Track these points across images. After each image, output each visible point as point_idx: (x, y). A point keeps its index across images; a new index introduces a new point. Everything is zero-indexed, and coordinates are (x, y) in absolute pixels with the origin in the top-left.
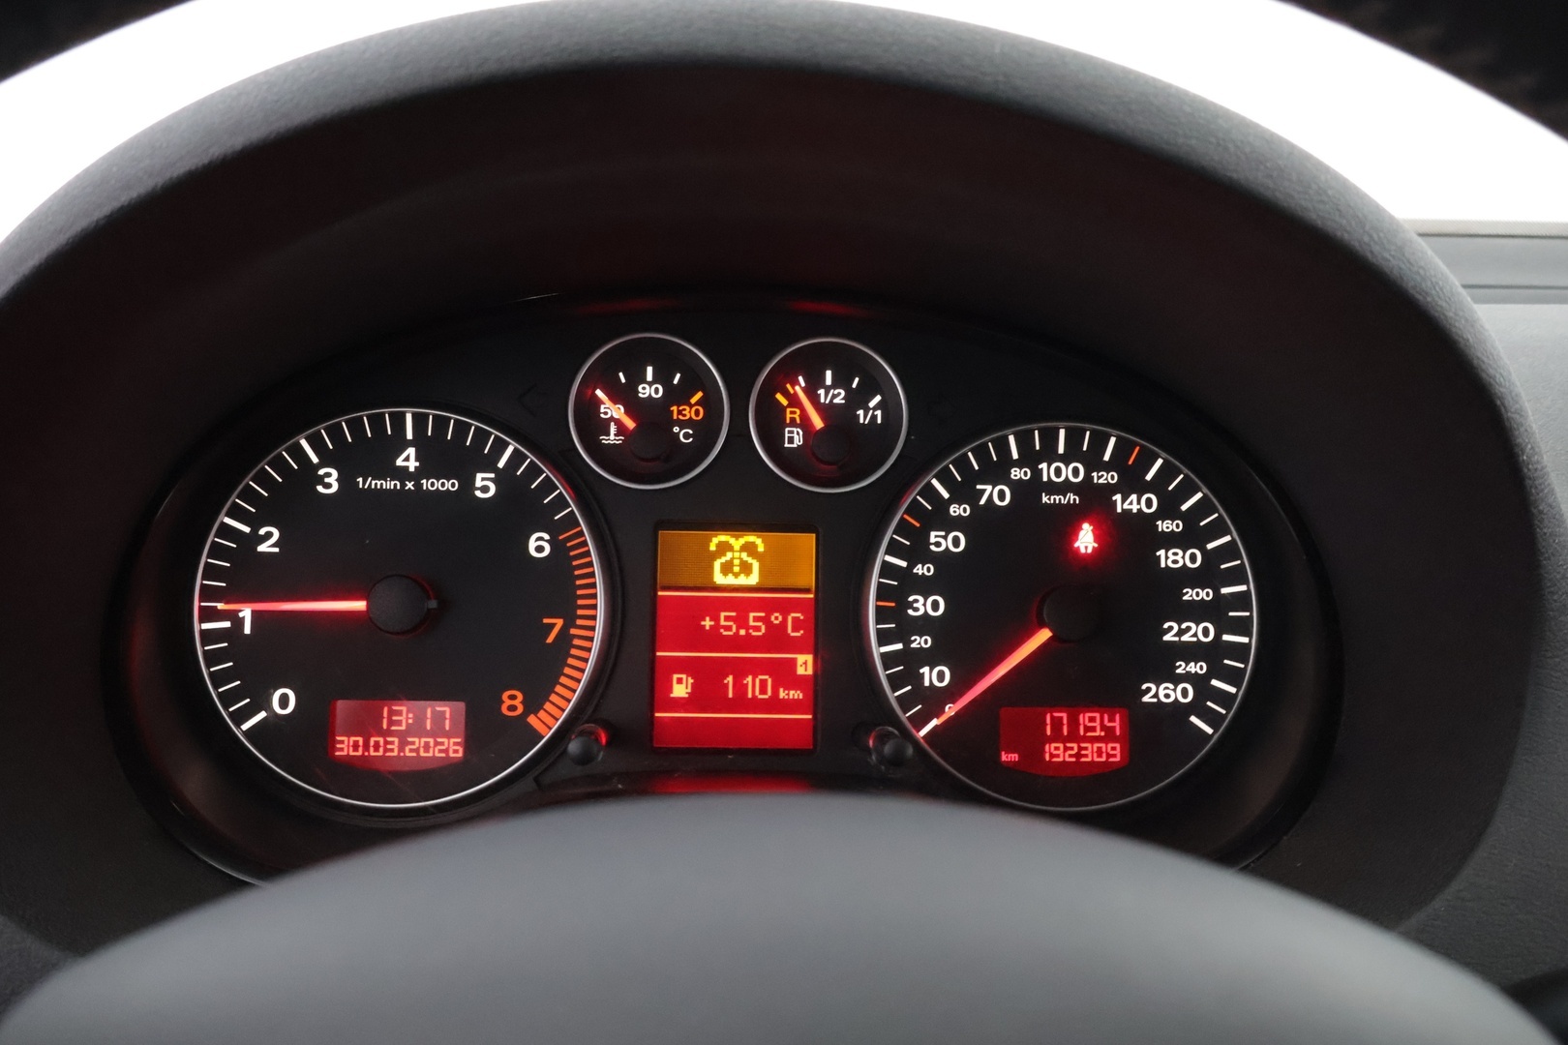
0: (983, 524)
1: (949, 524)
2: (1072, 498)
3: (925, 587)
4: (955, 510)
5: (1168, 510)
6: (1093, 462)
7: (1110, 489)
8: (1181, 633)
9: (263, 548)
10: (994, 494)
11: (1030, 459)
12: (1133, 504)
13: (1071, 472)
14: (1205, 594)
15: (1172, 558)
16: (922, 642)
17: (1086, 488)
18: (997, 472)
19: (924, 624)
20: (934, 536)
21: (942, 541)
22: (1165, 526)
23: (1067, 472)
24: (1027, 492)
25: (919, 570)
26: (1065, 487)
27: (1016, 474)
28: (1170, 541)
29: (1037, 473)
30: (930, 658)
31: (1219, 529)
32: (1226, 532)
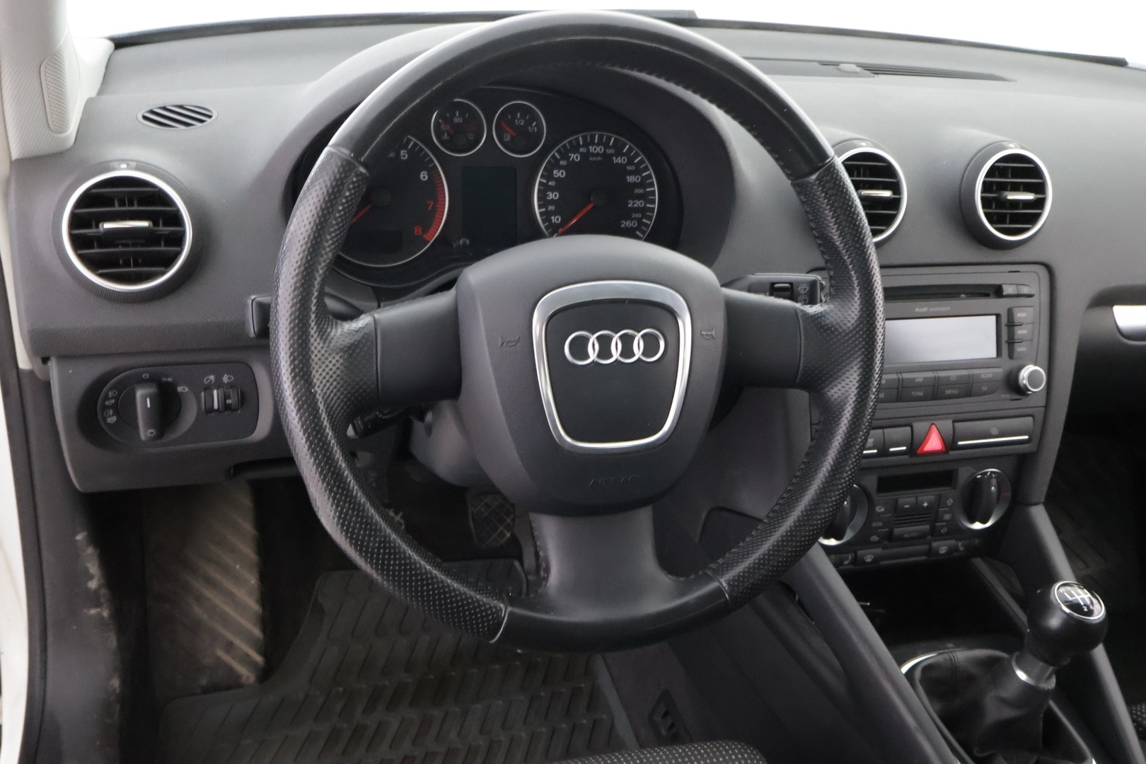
0: (571, 167)
1: (560, 168)
2: (599, 158)
3: (553, 189)
4: (563, 163)
5: (630, 162)
6: (606, 145)
7: (611, 155)
8: (634, 204)
10: (575, 157)
11: (586, 145)
12: (619, 160)
13: (600, 149)
14: (641, 191)
15: (631, 179)
16: (551, 208)
17: (604, 155)
18: (575, 148)
19: (552, 202)
20: (555, 172)
21: (558, 174)
22: (629, 168)
23: (598, 149)
24: (585, 156)
25: (550, 183)
26: (598, 154)
27: (582, 150)
28: (631, 173)
29: (588, 150)
30: (555, 213)
31: (646, 169)
32: (649, 170)
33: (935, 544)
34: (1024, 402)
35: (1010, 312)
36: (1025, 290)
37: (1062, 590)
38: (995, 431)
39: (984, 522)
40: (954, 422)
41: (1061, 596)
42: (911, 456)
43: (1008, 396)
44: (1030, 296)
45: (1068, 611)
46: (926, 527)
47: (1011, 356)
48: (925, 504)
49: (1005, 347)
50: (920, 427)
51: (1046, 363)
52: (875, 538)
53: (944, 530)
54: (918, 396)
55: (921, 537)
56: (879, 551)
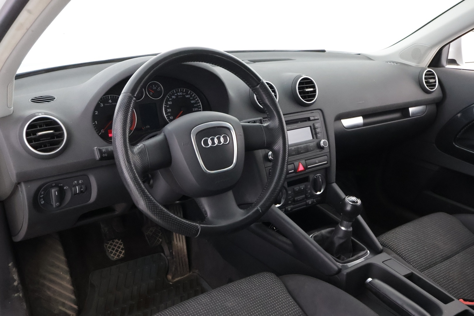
0: (173, 100)
1: (170, 101)
2: (181, 96)
3: (169, 108)
4: (170, 99)
5: (191, 96)
6: (183, 92)
7: (185, 95)
8: (194, 110)
9: (96, 114)
10: (173, 97)
11: (177, 93)
12: (187, 96)
13: (181, 94)
14: (196, 105)
15: (192, 102)
16: (169, 114)
17: (183, 95)
18: (173, 95)
19: (169, 112)
20: (168, 102)
21: (170, 103)
22: (191, 98)
23: (180, 94)
24: (177, 96)
25: (168, 106)
26: (181, 95)
27: (175, 94)
28: (192, 100)
29: (177, 94)
30: (170, 116)
31: (196, 98)
32: (197, 98)
33: (307, 201)
34: (324, 151)
35: (314, 125)
36: (316, 118)
37: (348, 198)
38: (317, 161)
39: (320, 191)
40: (305, 161)
41: (348, 200)
42: (295, 173)
43: (318, 150)
44: (318, 119)
45: (351, 203)
46: (304, 196)
47: (317, 138)
48: (302, 188)
49: (314, 136)
50: (296, 163)
51: (327, 138)
52: (290, 202)
53: (309, 196)
54: (294, 154)
55: (303, 200)
56: (292, 206)
